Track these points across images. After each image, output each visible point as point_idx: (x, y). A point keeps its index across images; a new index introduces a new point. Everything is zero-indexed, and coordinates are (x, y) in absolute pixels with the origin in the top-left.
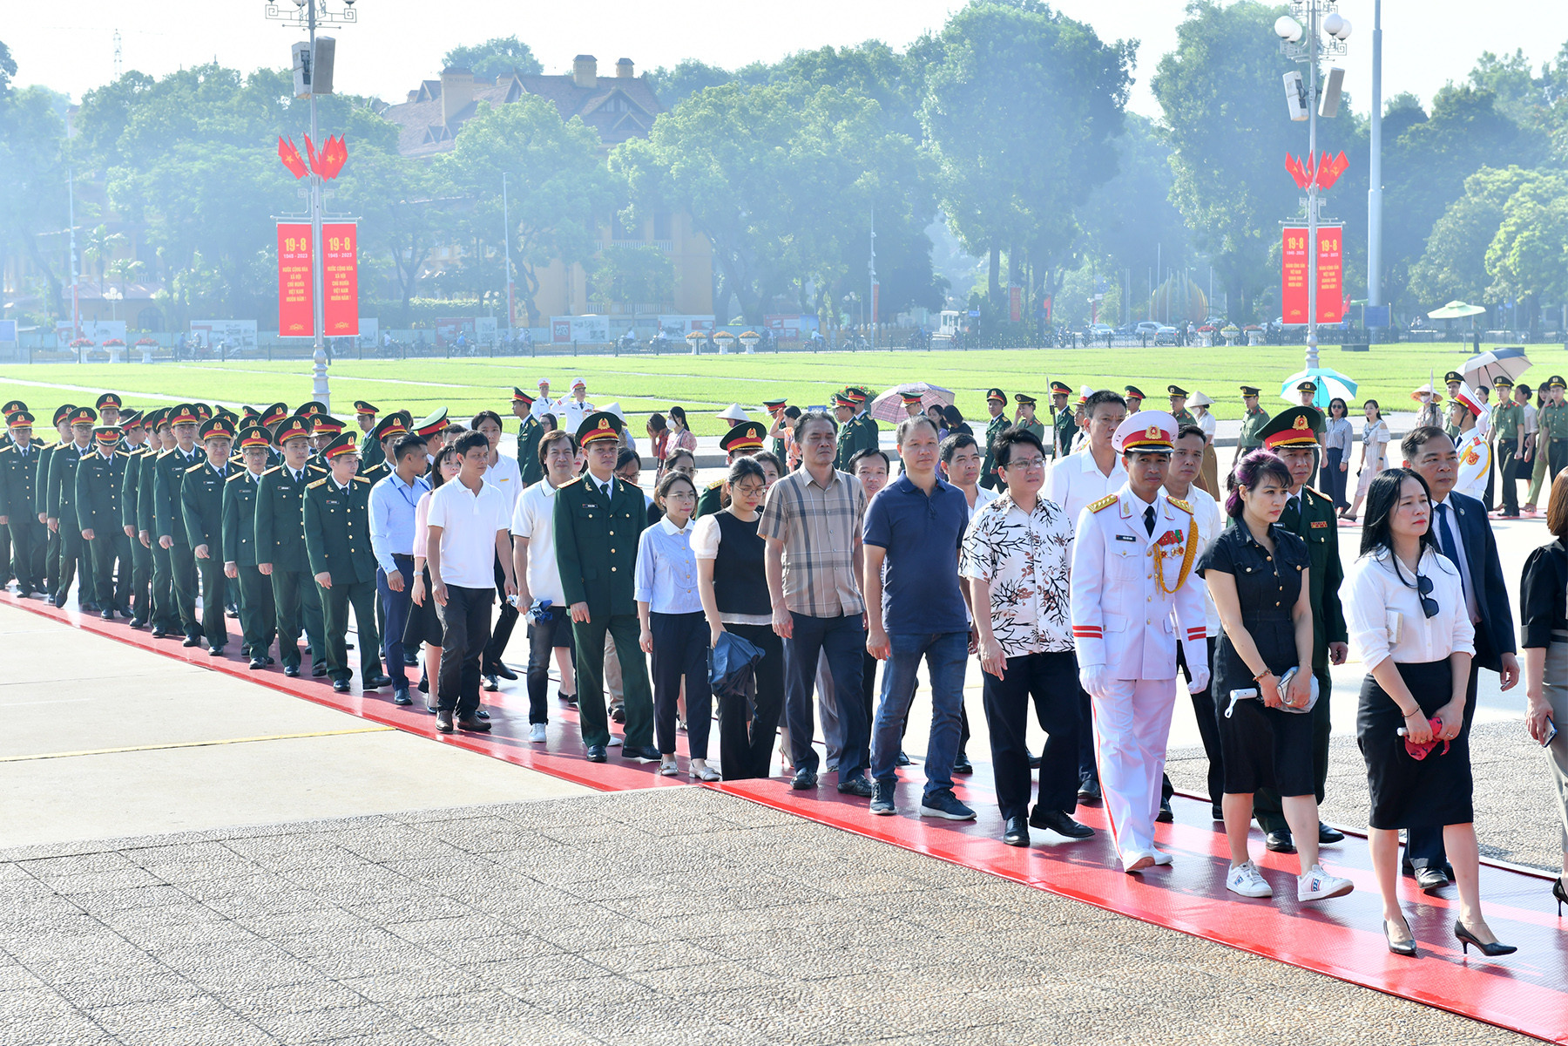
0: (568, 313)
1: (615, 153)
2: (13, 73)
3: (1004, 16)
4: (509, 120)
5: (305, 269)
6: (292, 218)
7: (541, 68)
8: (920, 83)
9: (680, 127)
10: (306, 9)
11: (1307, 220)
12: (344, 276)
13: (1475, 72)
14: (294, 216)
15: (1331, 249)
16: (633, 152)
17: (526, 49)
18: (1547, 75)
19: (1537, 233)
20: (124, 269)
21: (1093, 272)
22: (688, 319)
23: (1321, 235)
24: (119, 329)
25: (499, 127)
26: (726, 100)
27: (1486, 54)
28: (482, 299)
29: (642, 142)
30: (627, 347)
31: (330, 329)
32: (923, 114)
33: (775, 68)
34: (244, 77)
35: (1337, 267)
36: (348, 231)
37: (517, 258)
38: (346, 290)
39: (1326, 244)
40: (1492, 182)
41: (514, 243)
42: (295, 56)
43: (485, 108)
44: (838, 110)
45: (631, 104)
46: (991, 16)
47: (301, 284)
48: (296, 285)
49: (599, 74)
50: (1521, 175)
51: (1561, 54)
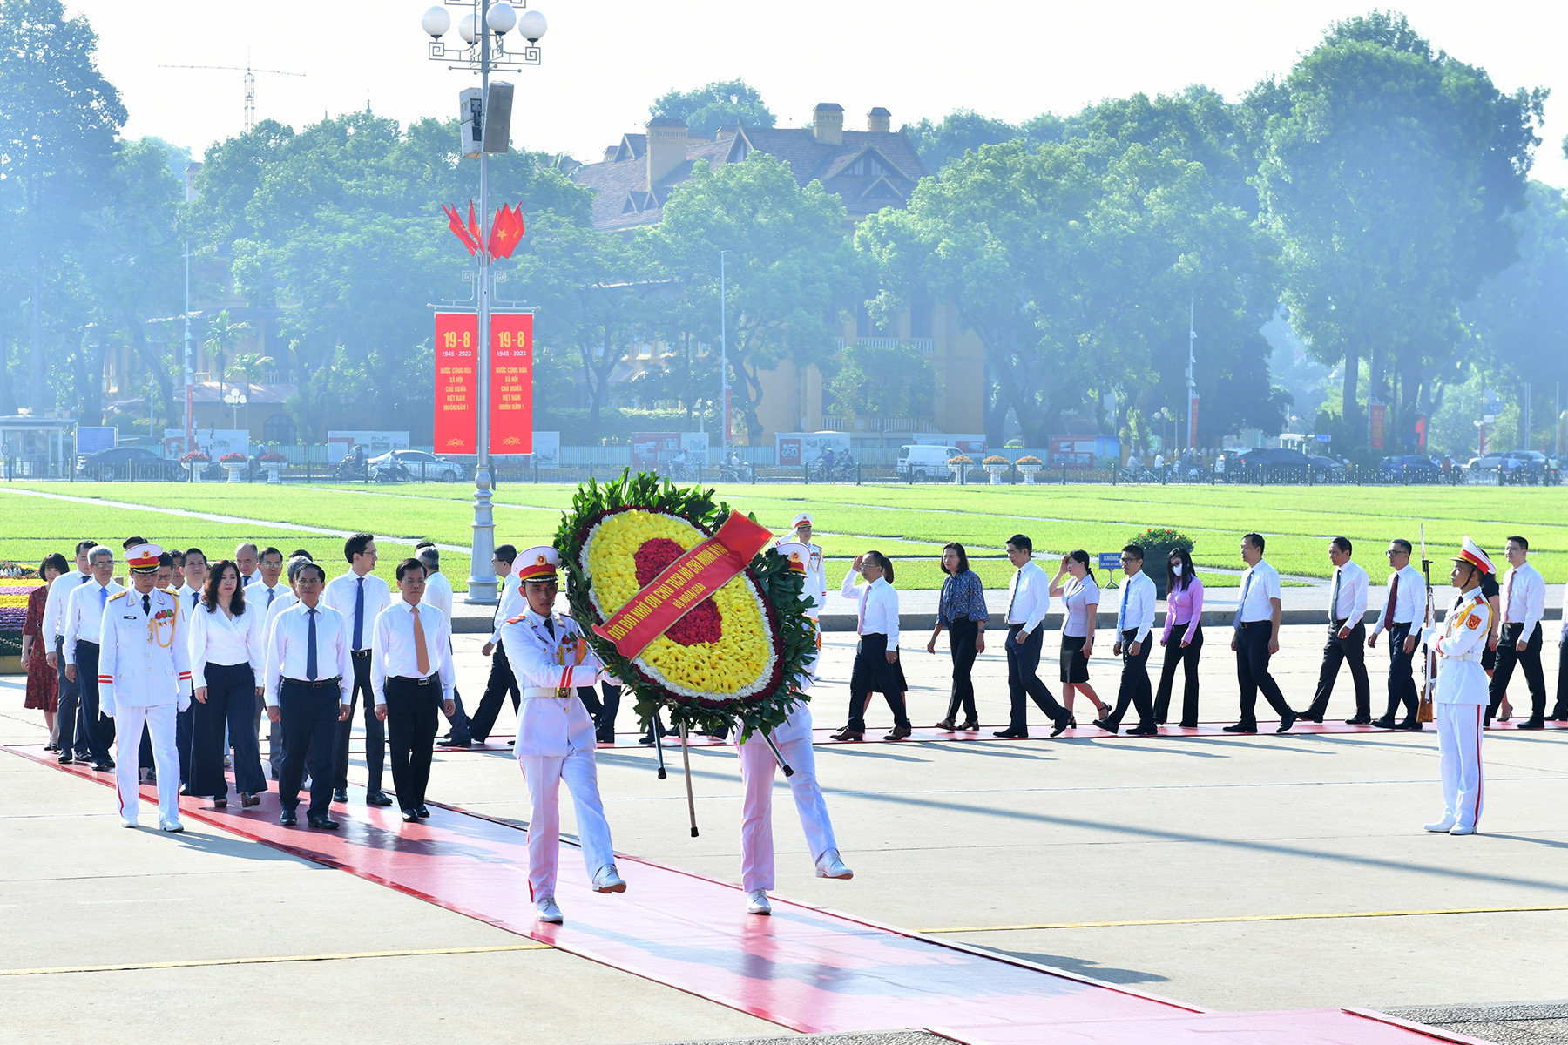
0: (799, 429)
1: (864, 227)
2: (122, 123)
3: (1369, 57)
4: (732, 183)
5: (468, 370)
6: (454, 306)
7: (772, 119)
8: (1259, 142)
9: (948, 194)
10: (478, 47)
12: (515, 379)
14: (457, 304)
16: (889, 225)
17: (755, 95)
20: (248, 366)
21: (1483, 386)
22: (952, 439)
24: (240, 440)
25: (720, 192)
26: (1010, 161)
28: (690, 410)
29: (899, 212)
31: (496, 446)
32: (1260, 183)
34: (404, 129)
36: (523, 323)
37: (735, 359)
38: (518, 397)
41: (732, 340)
42: (463, 106)
43: (702, 169)
44: (1151, 176)
45: (885, 165)
46: (1352, 57)
47: (463, 389)
48: (456, 390)
49: (846, 128)
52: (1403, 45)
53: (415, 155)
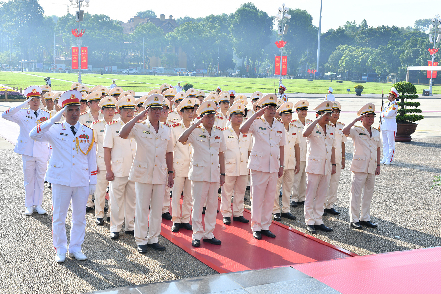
0: (157, 67)
1: (167, 35)
2: (44, 13)
3: (247, 10)
4: (145, 27)
5: (77, 56)
7: (155, 16)
8: (230, 23)
9: (180, 30)
10: (78, 4)
11: (280, 54)
12: (85, 57)
13: (345, 25)
14: (75, 45)
16: (170, 34)
17: (153, 12)
18: (359, 26)
19: (349, 58)
20: (65, 54)
21: (268, 63)
22: (180, 69)
23: (283, 57)
24: (64, 66)
25: (143, 28)
26: (190, 24)
27: (347, 21)
29: (172, 32)
30: (167, 74)
31: (82, 68)
32: (230, 29)
33: (204, 18)
34: (92, 16)
35: (286, 64)
36: (86, 49)
37: (146, 55)
38: (85, 60)
39: (284, 59)
40: (342, 48)
41: (145, 52)
43: (140, 24)
44: (212, 28)
45: (171, 25)
46: (244, 10)
47: (76, 59)
48: (75, 59)
49: (165, 18)
50: (348, 47)
51: (363, 22)
52: (253, 8)
53: (93, 20)
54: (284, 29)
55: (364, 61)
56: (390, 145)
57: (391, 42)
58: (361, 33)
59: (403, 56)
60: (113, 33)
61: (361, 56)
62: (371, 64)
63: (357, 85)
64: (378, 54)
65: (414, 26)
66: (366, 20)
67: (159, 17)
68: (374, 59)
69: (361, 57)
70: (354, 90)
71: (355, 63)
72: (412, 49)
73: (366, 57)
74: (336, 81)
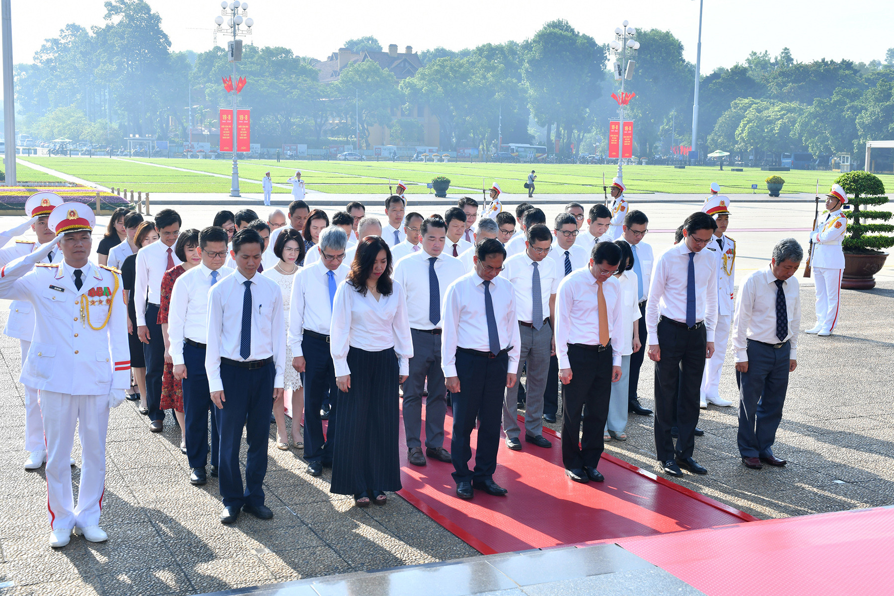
0: (383, 145)
1: (401, 84)
2: (170, 46)
3: (555, 33)
4: (360, 69)
5: (230, 127)
8: (523, 59)
9: (427, 73)
10: (233, 28)
11: (619, 119)
12: (245, 129)
13: (748, 59)
15: (629, 130)
16: (408, 82)
17: (376, 41)
18: (776, 61)
19: (755, 124)
20: (210, 123)
21: (596, 134)
22: (427, 148)
23: (625, 124)
24: (207, 146)
25: (356, 72)
26: (445, 63)
28: (347, 138)
29: (412, 79)
31: (239, 149)
32: (522, 71)
33: (473, 50)
35: (631, 137)
36: (246, 113)
37: (362, 122)
38: (246, 135)
39: (626, 128)
40: (741, 104)
41: (361, 117)
42: (229, 46)
43: (351, 64)
44: (488, 69)
45: (410, 64)
46: (551, 33)
47: (229, 132)
48: (227, 132)
49: (398, 52)
50: (753, 101)
51: (782, 53)
52: (567, 30)
53: (262, 58)
54: (625, 70)
55: (785, 129)
56: (831, 297)
57: (839, 91)
58: (779, 75)
59: (862, 118)
60: (298, 81)
61: (779, 119)
62: (799, 134)
63: (771, 177)
64: (813, 116)
65: (886, 60)
66: (788, 50)
67: (386, 50)
68: (805, 125)
69: (780, 122)
70: (765, 185)
71: (767, 132)
72: (882, 105)
73: (789, 121)
74: (730, 168)
